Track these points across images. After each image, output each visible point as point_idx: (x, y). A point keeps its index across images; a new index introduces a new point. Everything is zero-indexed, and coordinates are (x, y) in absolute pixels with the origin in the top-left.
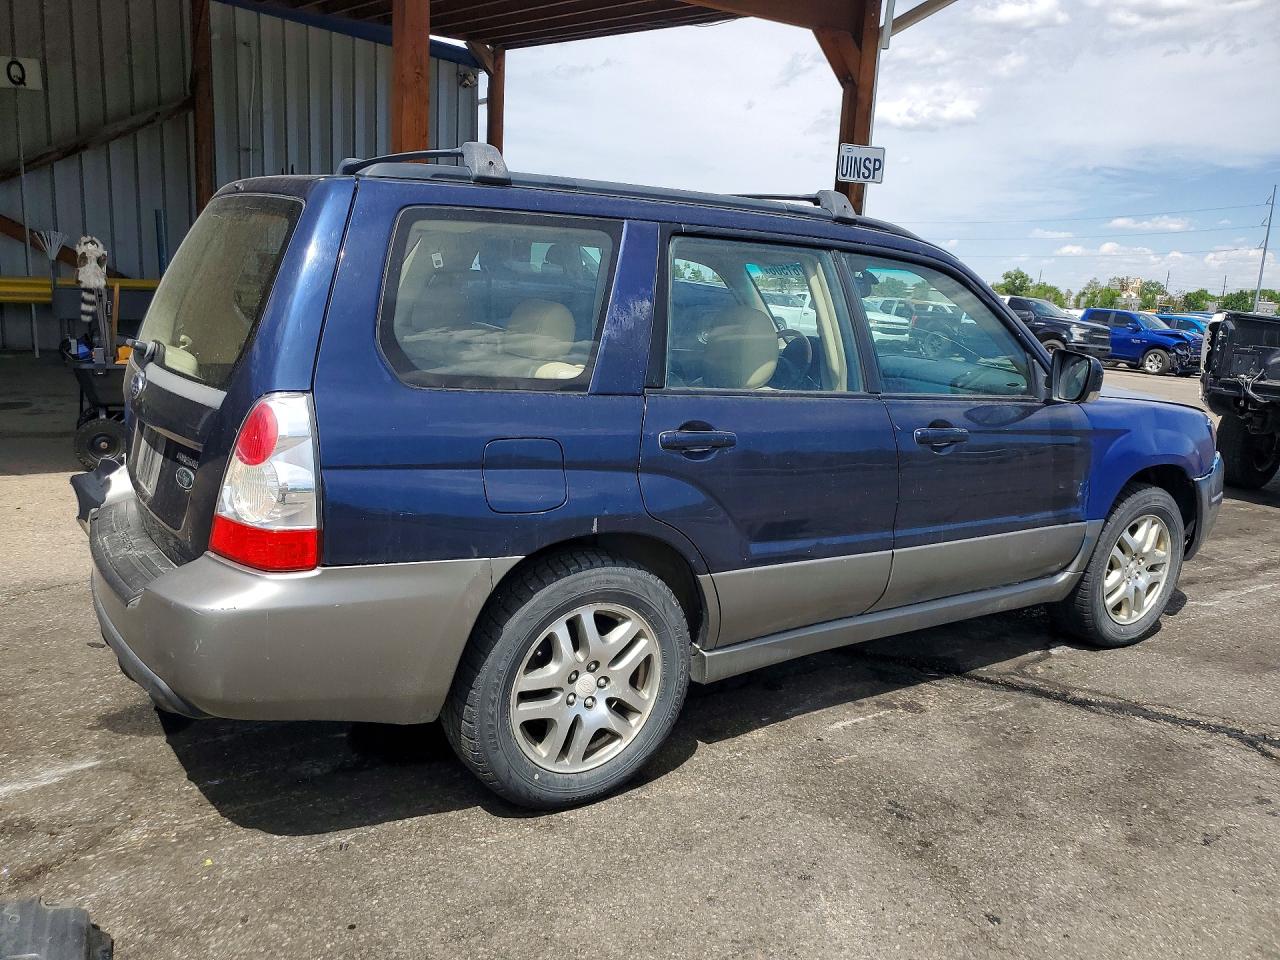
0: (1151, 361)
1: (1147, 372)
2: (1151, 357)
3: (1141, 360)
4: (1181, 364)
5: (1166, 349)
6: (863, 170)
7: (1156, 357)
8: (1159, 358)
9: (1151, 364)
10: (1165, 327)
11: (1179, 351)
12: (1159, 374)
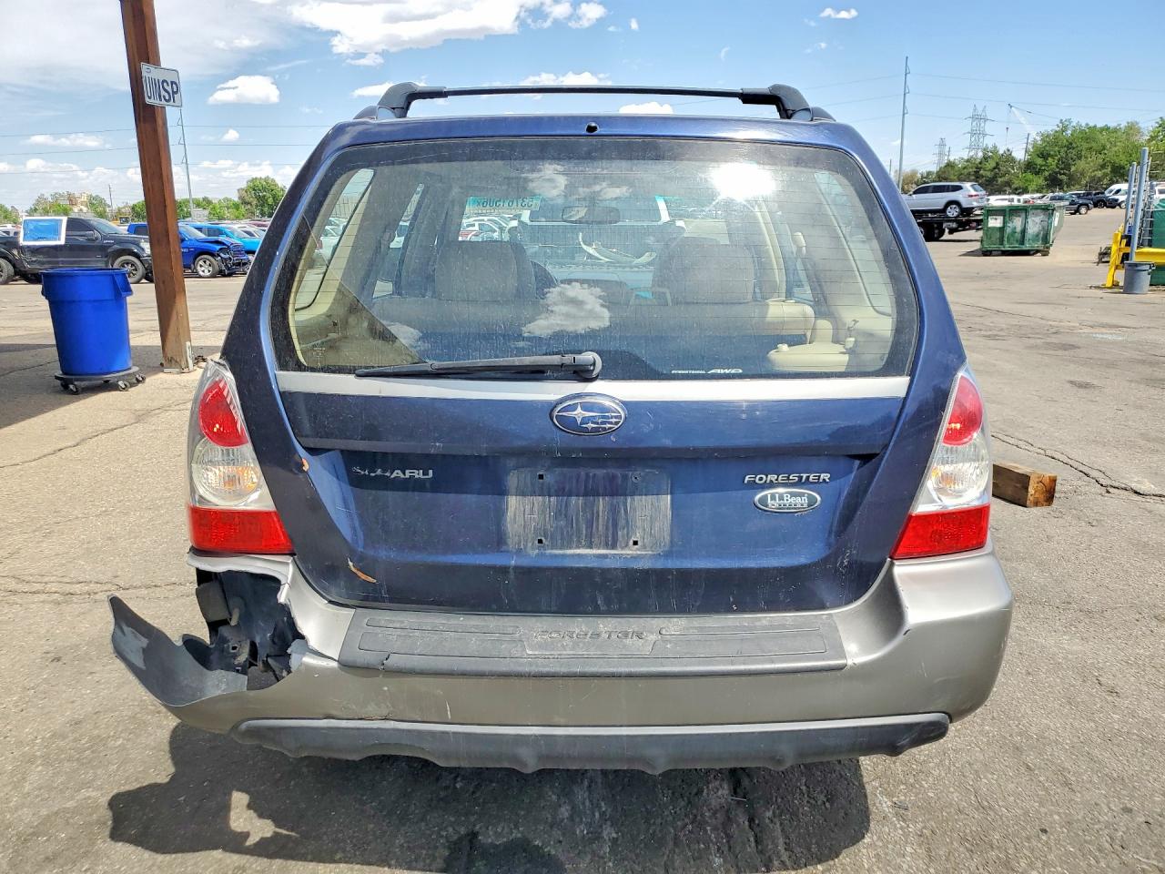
0: (201, 266)
1: (201, 277)
2: (201, 262)
3: (192, 266)
4: (226, 266)
5: (212, 255)
6: (163, 93)
7: (205, 262)
8: (208, 262)
9: (203, 269)
10: (201, 236)
11: (222, 255)
12: (213, 276)
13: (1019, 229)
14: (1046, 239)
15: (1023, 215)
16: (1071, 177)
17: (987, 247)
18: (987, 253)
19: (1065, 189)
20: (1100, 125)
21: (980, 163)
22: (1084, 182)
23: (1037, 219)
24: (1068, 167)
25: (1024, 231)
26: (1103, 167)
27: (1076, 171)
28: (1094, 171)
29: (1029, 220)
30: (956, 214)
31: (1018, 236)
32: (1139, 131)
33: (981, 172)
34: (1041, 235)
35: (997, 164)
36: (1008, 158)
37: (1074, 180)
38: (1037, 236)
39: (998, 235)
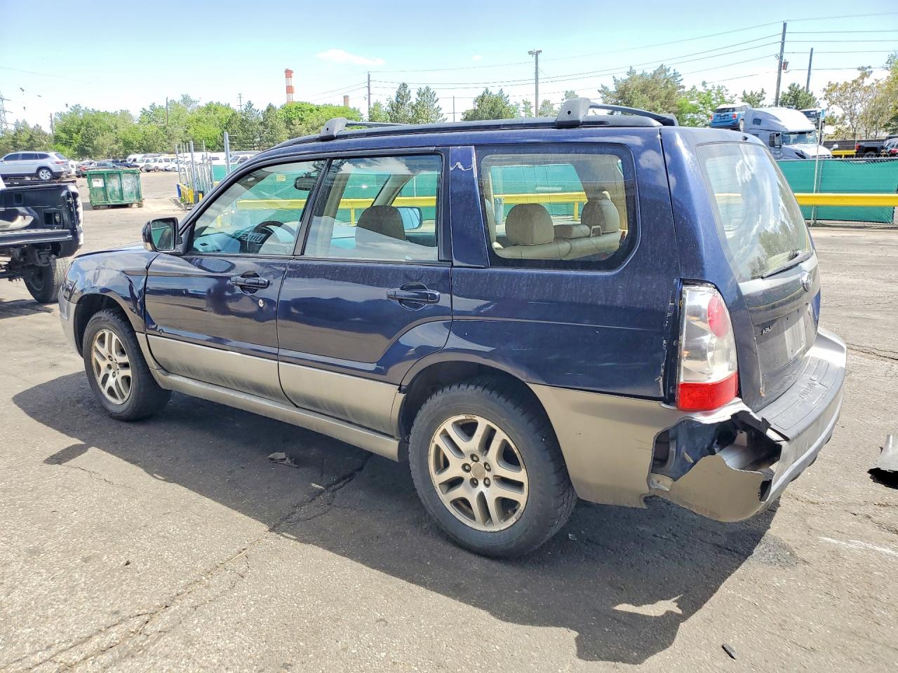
13: (117, 188)
14: (138, 195)
15: (118, 178)
16: (95, 149)
17: (95, 202)
18: (96, 208)
19: (93, 157)
20: (102, 110)
21: (15, 135)
22: (105, 153)
23: (129, 181)
24: (90, 141)
25: (121, 190)
26: (117, 142)
27: (98, 144)
28: (111, 145)
29: (123, 181)
30: (48, 178)
31: (118, 193)
32: (130, 117)
33: (18, 142)
34: (135, 193)
35: (31, 136)
36: (38, 131)
37: (98, 151)
38: (132, 193)
39: (102, 193)
